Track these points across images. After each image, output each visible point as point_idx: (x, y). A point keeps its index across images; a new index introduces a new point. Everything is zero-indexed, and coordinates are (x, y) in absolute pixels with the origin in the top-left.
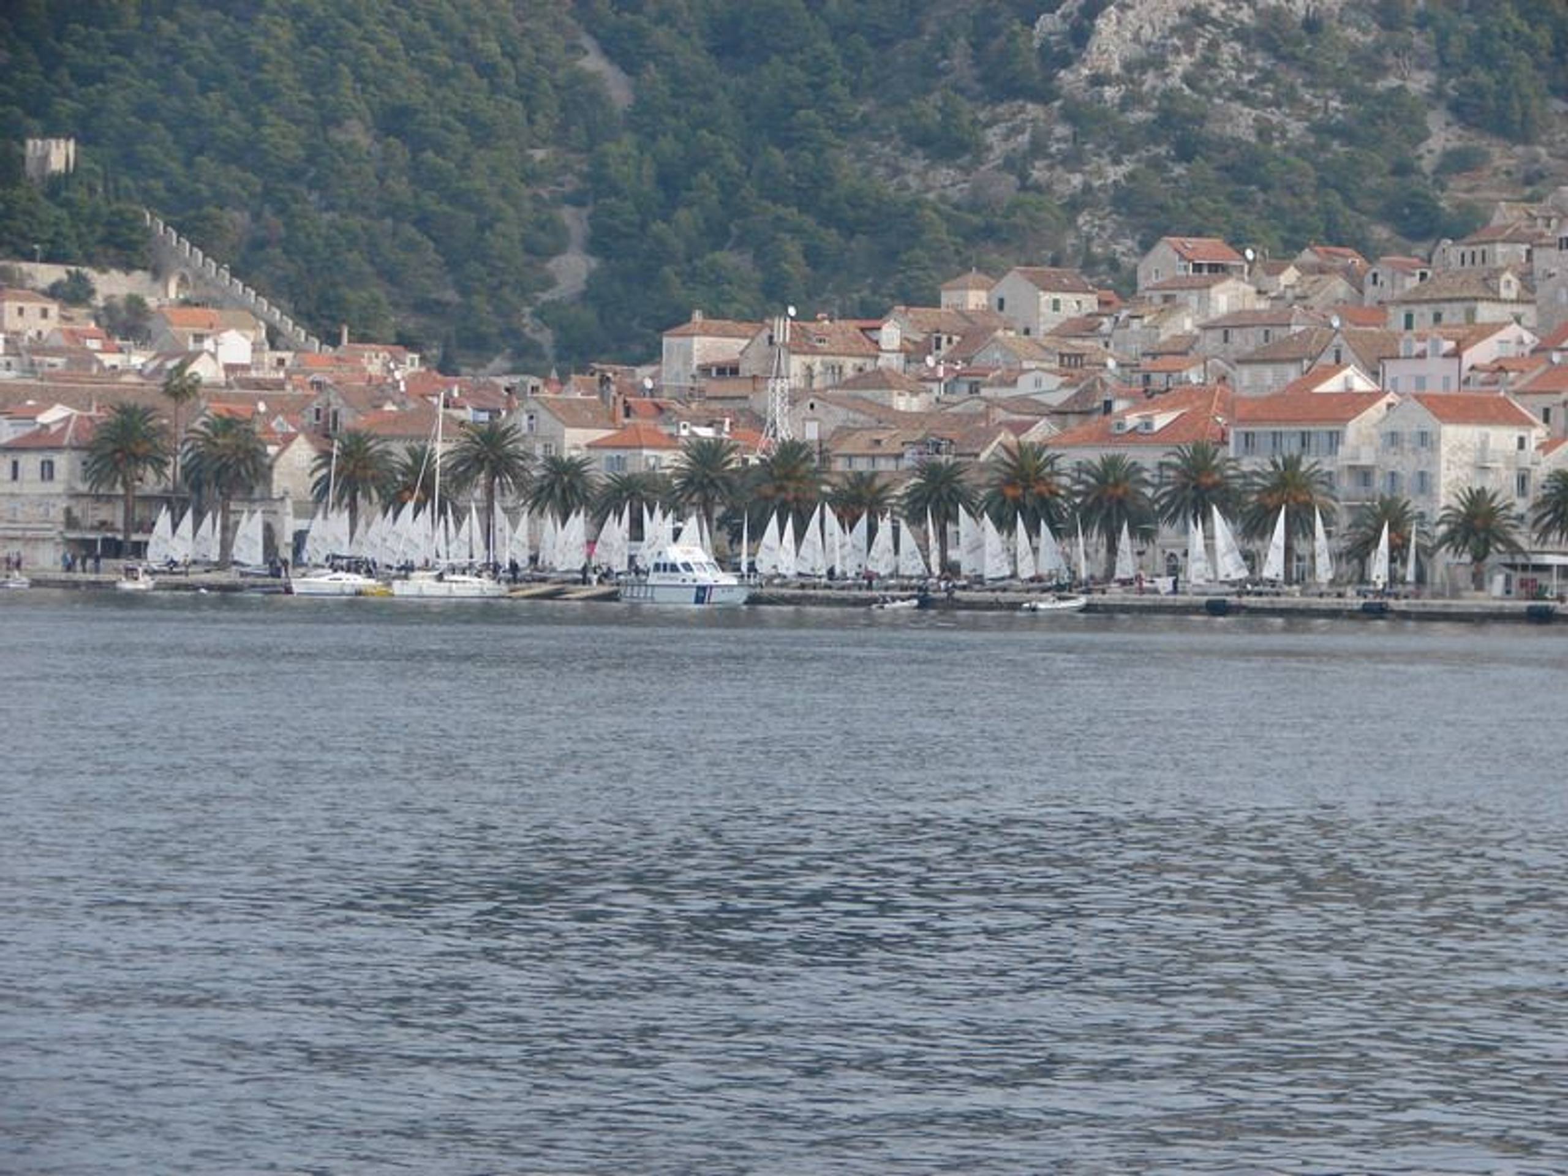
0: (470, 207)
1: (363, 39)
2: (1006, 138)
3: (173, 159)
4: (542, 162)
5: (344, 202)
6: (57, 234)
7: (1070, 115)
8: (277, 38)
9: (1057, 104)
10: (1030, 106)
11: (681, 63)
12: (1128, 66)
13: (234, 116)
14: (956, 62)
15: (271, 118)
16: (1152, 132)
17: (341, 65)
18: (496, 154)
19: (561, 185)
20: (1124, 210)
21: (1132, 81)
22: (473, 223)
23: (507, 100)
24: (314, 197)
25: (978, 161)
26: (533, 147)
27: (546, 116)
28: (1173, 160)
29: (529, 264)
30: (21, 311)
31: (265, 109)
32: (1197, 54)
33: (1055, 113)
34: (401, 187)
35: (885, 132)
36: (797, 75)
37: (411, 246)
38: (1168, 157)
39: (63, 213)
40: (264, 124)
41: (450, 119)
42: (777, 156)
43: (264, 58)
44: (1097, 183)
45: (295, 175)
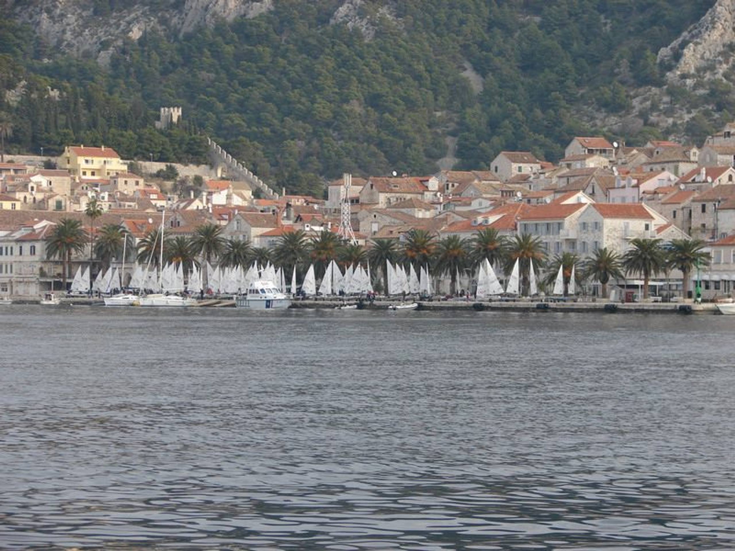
0: (402, 137)
1: (364, 65)
2: (641, 103)
3: (276, 119)
4: (440, 117)
5: (346, 136)
6: (163, 149)
7: (670, 93)
8: (327, 65)
9: (665, 87)
10: (653, 88)
11: (505, 73)
12: (698, 70)
13: (303, 100)
14: (622, 69)
15: (319, 100)
16: (705, 99)
17: (352, 77)
18: (417, 114)
19: (447, 127)
20: (690, 134)
21: (699, 76)
22: (402, 144)
23: (426, 90)
24: (335, 134)
25: (628, 113)
26: (436, 111)
27: (443, 97)
28: (715, 111)
29: (428, 162)
30: (126, 182)
31: (317, 96)
32: (730, 64)
33: (664, 91)
34: (372, 129)
35: (590, 101)
36: (553, 76)
37: (373, 155)
38: (713, 110)
39: (167, 140)
40: (316, 103)
41: (398, 99)
42: (538, 112)
43: (320, 74)
44: (679, 122)
45: (328, 125)
